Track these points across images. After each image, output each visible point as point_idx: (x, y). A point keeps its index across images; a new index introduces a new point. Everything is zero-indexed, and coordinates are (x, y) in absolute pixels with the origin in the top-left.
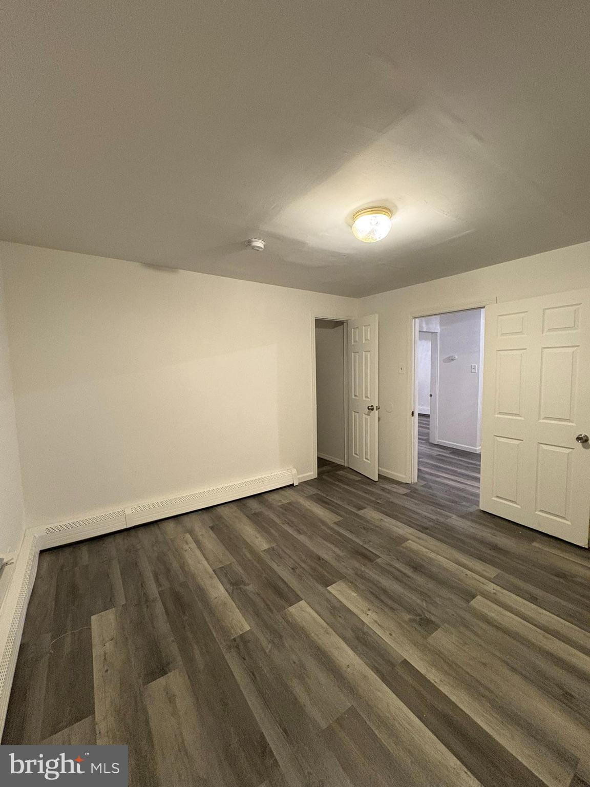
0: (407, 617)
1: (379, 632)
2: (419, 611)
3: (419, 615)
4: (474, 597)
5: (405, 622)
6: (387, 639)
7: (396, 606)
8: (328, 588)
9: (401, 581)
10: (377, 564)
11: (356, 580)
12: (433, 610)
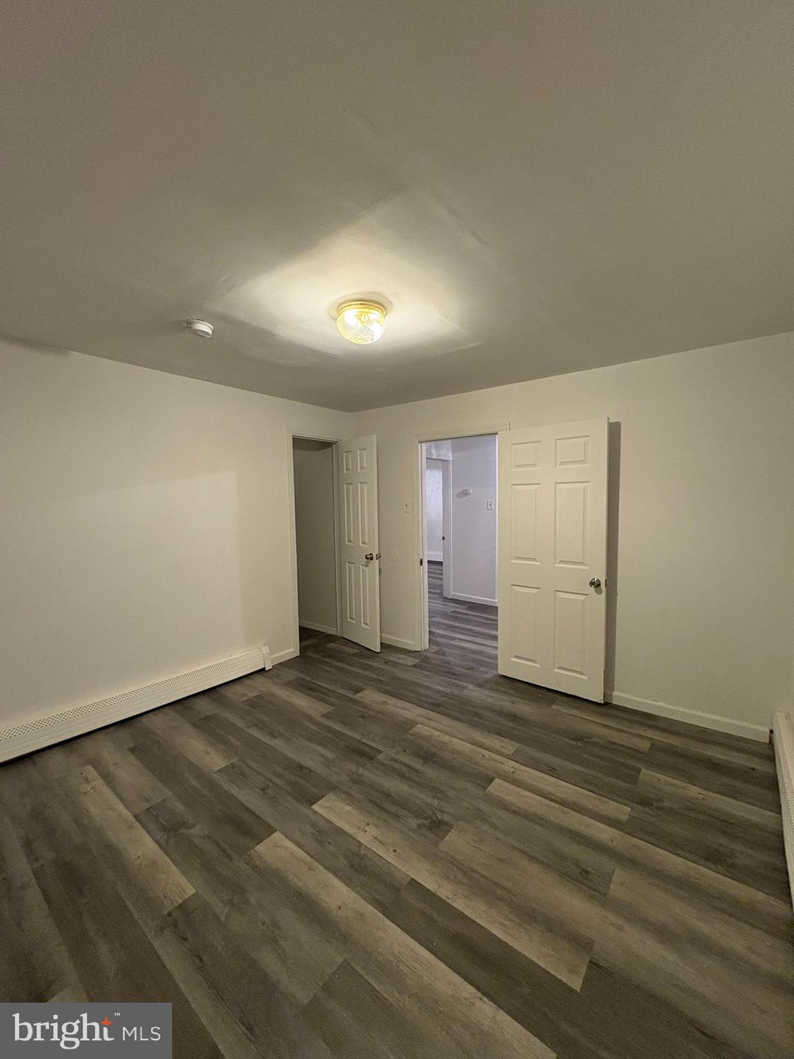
0: (415, 823)
2: (429, 813)
3: (430, 817)
4: (491, 781)
5: (412, 830)
6: (390, 858)
8: (315, 807)
10: (378, 762)
11: (350, 789)
12: (447, 808)
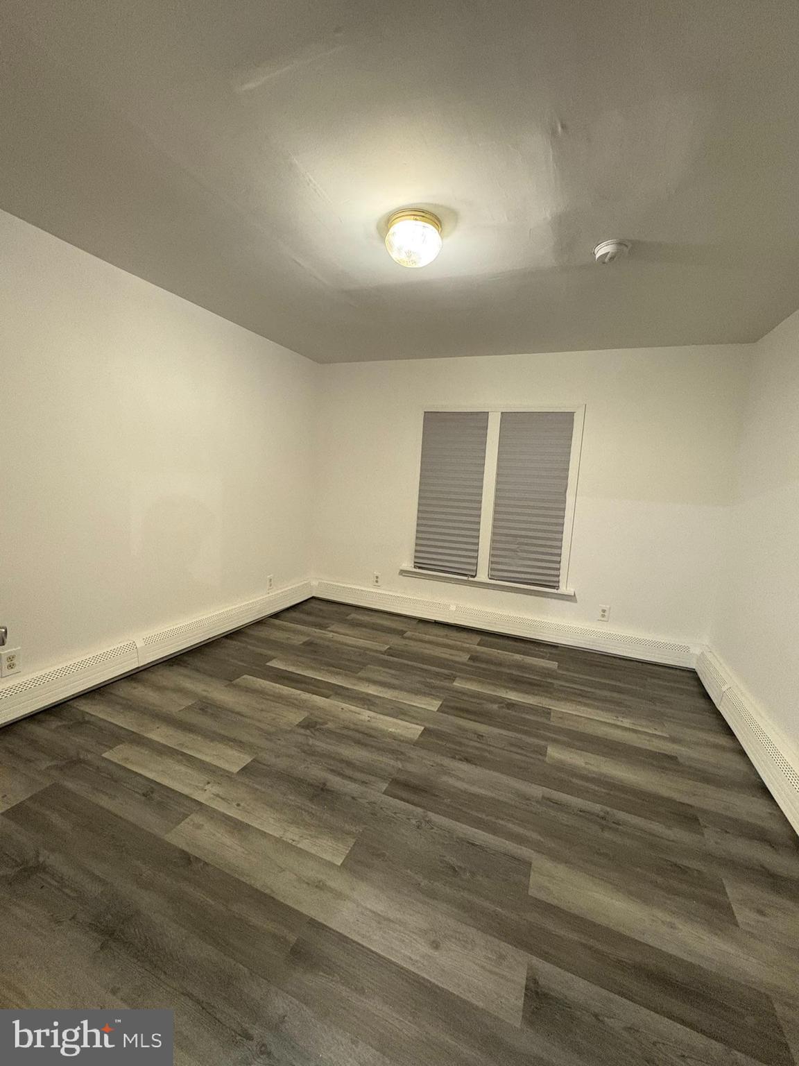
0: (330, 725)
1: (353, 708)
2: (317, 733)
3: (317, 730)
5: (329, 720)
6: (344, 705)
7: (345, 732)
8: (423, 728)
9: (342, 761)
10: (383, 778)
11: (400, 745)
12: (301, 739)
